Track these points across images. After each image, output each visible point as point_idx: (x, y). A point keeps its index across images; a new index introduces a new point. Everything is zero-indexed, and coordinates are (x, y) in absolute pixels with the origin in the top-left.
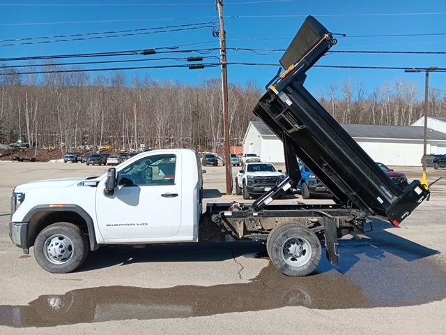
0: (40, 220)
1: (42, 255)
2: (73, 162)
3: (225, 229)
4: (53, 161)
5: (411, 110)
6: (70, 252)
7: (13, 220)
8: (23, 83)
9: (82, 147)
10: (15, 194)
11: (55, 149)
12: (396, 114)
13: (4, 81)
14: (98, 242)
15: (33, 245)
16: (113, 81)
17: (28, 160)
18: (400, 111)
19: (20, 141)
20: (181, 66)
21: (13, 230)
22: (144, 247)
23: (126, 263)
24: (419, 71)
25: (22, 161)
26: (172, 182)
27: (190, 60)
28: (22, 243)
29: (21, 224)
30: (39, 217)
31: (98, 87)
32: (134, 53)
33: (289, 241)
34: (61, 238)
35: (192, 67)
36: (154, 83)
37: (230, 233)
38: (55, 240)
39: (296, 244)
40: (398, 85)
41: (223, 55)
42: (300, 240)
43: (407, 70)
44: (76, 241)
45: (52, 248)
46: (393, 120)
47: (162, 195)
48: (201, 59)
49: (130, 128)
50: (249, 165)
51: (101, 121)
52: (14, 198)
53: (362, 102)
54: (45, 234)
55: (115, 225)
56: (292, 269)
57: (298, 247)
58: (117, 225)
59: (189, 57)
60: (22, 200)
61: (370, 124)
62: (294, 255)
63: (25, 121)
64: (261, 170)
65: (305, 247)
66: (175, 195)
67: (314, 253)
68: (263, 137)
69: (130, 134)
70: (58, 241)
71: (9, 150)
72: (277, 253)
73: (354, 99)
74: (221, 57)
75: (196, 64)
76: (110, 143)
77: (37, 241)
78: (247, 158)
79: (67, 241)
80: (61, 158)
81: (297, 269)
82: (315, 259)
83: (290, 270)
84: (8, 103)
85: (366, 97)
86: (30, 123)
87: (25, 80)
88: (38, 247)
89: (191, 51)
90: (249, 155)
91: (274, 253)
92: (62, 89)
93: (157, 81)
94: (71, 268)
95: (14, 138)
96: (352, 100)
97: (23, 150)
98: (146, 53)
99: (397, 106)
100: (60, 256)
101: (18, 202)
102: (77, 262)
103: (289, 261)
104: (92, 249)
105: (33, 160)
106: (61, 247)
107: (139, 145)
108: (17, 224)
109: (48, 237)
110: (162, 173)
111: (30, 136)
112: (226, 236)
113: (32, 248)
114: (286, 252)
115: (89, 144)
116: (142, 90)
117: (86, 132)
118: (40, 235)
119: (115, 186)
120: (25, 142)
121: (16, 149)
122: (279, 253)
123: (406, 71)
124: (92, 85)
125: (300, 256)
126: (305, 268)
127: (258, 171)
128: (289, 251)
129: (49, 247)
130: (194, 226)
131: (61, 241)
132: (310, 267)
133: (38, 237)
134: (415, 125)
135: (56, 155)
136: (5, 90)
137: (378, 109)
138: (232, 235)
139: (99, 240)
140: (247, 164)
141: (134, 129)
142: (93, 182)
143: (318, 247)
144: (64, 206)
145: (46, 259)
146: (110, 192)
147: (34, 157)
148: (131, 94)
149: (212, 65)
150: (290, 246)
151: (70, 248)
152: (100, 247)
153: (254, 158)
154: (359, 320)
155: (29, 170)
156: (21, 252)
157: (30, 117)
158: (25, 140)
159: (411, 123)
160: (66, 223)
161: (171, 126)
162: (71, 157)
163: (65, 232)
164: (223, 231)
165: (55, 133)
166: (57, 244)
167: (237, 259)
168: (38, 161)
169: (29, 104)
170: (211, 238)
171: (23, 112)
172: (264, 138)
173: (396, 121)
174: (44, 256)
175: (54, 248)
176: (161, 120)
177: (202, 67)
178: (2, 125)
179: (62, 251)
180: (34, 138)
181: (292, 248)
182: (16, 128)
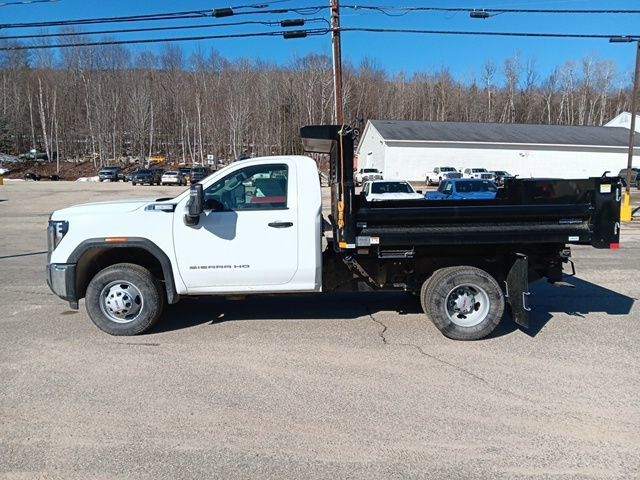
0: (92, 261)
1: (97, 309)
2: (112, 180)
3: (358, 273)
4: (84, 179)
5: (604, 104)
6: (138, 306)
7: (52, 262)
8: (32, 65)
9: (124, 159)
10: (52, 223)
11: (86, 162)
12: (582, 109)
13: (5, 62)
14: (179, 291)
15: (84, 296)
16: (164, 60)
17: (48, 178)
18: (588, 104)
19: (34, 151)
20: (272, 34)
21: (54, 274)
22: (243, 298)
23: (217, 320)
24: (631, 41)
25: (39, 179)
26: (283, 206)
27: (285, 24)
28: (67, 292)
29: (66, 267)
30: (90, 255)
31: (143, 71)
32: (201, 14)
33: (455, 291)
34: (124, 286)
35: (288, 36)
36: (225, 63)
37: (366, 279)
38: (116, 289)
39: (465, 295)
40: (586, 65)
41: (335, 17)
42: (471, 288)
43: (614, 39)
44: (147, 289)
45: (112, 301)
46: (577, 118)
47: (270, 225)
48: (301, 23)
49: (191, 131)
50: (373, 184)
51: (149, 120)
52: (52, 228)
53: (532, 90)
54: (101, 281)
55: (202, 267)
56: (461, 329)
57: (469, 299)
58: (205, 267)
59: (284, 19)
60: (64, 232)
61: (543, 123)
62: (462, 310)
63: (39, 120)
64: (391, 191)
65: (479, 299)
66: (289, 225)
67: (493, 307)
68: (387, 143)
69: (192, 141)
70: (121, 290)
71: (19, 164)
72: (439, 308)
73: (522, 85)
74: (332, 20)
75: (294, 30)
76: (163, 154)
77: (90, 290)
78: (364, 175)
79: (134, 289)
80: (94, 175)
81: (468, 331)
82: (494, 315)
83: (458, 331)
84: (12, 95)
85: (538, 84)
86: (48, 123)
87: (35, 60)
88: (91, 299)
89: (286, 11)
90: (367, 171)
91: (434, 307)
92: (90, 73)
93: (230, 60)
94: (140, 329)
95: (25, 147)
96: (519, 87)
97: (40, 163)
98: (220, 14)
99: (584, 98)
100: (125, 311)
101: (60, 235)
102: (149, 319)
103: (454, 318)
104: (170, 301)
105: (55, 178)
106: (125, 298)
107: (205, 156)
108: (60, 267)
109: (104, 285)
110: (260, 194)
111: (47, 143)
112: (359, 283)
113: (82, 301)
114: (451, 307)
115: (134, 156)
116: (207, 74)
117: (127, 138)
118: (94, 281)
119: (202, 211)
120: (41, 151)
121: (29, 162)
122: (442, 308)
123: (611, 41)
124: (134, 66)
125: (471, 312)
126: (480, 328)
127: (386, 192)
128: (455, 303)
129: (108, 299)
130: (317, 269)
131: (125, 291)
132: (486, 327)
133: (91, 284)
134: (609, 125)
135: (87, 170)
136: (7, 76)
137: (555, 101)
138: (368, 283)
139: (180, 289)
140: (371, 182)
141: (197, 133)
142: (167, 205)
143: (499, 298)
144: (128, 240)
145: (105, 317)
146: (193, 221)
147: (57, 173)
148: (190, 79)
149: (318, 32)
150: (456, 297)
151: (138, 300)
152: (181, 300)
153: (374, 174)
154: (571, 401)
155: (52, 193)
156: (66, 306)
157: (46, 115)
158: (41, 149)
159: (604, 123)
160: (130, 264)
161: (250, 127)
162: (108, 173)
163: (129, 277)
164: (355, 276)
165: (84, 138)
166: (119, 294)
167: (375, 315)
168: (62, 179)
169: (44, 96)
170: (338, 287)
171: (36, 107)
172: (389, 144)
173: (581, 120)
174: (102, 312)
175: (115, 299)
176: (236, 119)
177: (302, 34)
178: (7, 127)
179: (128, 305)
180: (54, 147)
181: (460, 301)
182: (26, 131)
